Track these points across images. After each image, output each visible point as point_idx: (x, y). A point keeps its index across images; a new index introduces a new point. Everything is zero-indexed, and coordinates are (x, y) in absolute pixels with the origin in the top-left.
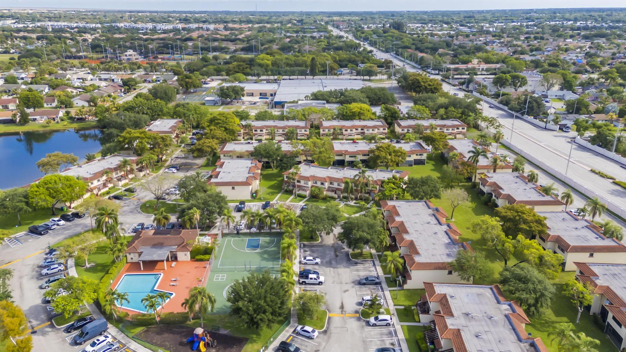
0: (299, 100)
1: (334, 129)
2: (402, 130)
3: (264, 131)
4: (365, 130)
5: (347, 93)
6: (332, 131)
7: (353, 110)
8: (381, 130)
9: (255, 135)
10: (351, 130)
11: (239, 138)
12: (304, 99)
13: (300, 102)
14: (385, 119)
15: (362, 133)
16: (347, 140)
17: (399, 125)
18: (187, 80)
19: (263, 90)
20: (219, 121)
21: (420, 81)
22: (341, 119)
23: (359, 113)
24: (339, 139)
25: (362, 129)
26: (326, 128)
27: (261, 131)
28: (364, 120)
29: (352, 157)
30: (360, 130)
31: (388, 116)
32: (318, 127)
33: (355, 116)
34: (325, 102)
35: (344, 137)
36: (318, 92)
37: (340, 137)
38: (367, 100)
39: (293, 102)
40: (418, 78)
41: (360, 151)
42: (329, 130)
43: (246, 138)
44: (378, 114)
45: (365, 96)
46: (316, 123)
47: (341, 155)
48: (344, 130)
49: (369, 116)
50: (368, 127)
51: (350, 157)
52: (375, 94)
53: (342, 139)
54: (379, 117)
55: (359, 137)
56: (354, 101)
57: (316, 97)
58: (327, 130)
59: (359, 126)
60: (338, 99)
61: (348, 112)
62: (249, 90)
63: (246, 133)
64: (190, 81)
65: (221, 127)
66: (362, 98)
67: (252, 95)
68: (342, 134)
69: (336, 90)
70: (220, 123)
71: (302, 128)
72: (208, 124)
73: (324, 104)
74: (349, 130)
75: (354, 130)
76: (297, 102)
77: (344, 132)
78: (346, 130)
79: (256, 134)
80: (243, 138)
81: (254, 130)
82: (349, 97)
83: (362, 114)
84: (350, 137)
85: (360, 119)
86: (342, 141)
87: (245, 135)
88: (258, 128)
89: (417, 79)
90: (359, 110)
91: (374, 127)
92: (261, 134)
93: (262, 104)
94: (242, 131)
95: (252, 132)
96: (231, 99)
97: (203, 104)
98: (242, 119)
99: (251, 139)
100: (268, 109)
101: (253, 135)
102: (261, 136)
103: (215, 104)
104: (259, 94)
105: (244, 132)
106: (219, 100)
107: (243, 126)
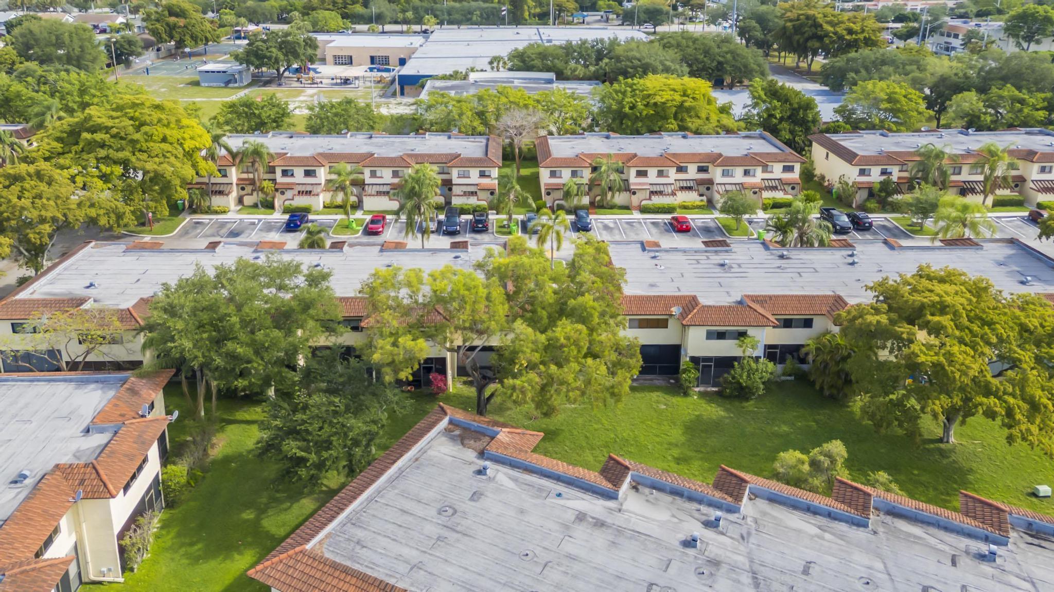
0: (472, 70)
1: (595, 169)
2: (862, 172)
3: (323, 174)
4: (716, 174)
5: (619, 51)
6: (587, 174)
7: (658, 99)
8: (777, 171)
9: (281, 190)
10: (660, 174)
11: (217, 201)
12: (488, 68)
13: (473, 76)
14: (769, 127)
15: (700, 182)
16: (644, 210)
17: (848, 156)
18: (173, 20)
19: (378, 49)
20: (99, 136)
21: (820, 21)
22: (610, 129)
23: (681, 106)
24: (612, 207)
25: (702, 170)
26: (565, 163)
27: (308, 173)
28: (697, 132)
29: (721, 336)
30: (692, 172)
31: (782, 119)
32: (531, 158)
33: (665, 118)
34: (552, 75)
35: (635, 200)
36: (531, 46)
37: (620, 198)
38: (686, 69)
39: (454, 76)
41: (762, 300)
42: (574, 174)
43: (248, 200)
44: (738, 111)
45: (678, 56)
46: (524, 142)
47: (661, 324)
48: (633, 172)
49: (714, 118)
50: (728, 163)
51: (710, 335)
52: (706, 52)
53: (626, 208)
54: (748, 123)
55: (692, 197)
56: (646, 69)
57: (523, 61)
58: (566, 173)
59: (692, 157)
60: (592, 68)
61: (640, 106)
62: (341, 48)
63: (252, 182)
64: (181, 22)
65: (107, 160)
66: (668, 63)
67: (349, 61)
68: (626, 187)
69: (584, 42)
70: (103, 145)
71: (473, 162)
72: (58, 146)
73: (550, 81)
74: (652, 172)
75: (673, 175)
76: (465, 77)
77: (633, 179)
78: (642, 174)
79: (289, 187)
80: (240, 201)
81: (279, 171)
82: (630, 59)
83: (688, 110)
84: (657, 201)
85: (683, 128)
86: (625, 216)
87: (249, 189)
88: (300, 161)
89: (808, 17)
90: (678, 98)
91: (749, 161)
92: (309, 188)
93: (368, 84)
94: (234, 174)
95: (274, 180)
96: (278, 70)
97: (197, 84)
98: (260, 126)
99: (270, 206)
100: (381, 96)
101: (277, 190)
102: (309, 193)
103: (228, 82)
104: (369, 60)
105: (245, 176)
106: (240, 72)
107: (234, 155)
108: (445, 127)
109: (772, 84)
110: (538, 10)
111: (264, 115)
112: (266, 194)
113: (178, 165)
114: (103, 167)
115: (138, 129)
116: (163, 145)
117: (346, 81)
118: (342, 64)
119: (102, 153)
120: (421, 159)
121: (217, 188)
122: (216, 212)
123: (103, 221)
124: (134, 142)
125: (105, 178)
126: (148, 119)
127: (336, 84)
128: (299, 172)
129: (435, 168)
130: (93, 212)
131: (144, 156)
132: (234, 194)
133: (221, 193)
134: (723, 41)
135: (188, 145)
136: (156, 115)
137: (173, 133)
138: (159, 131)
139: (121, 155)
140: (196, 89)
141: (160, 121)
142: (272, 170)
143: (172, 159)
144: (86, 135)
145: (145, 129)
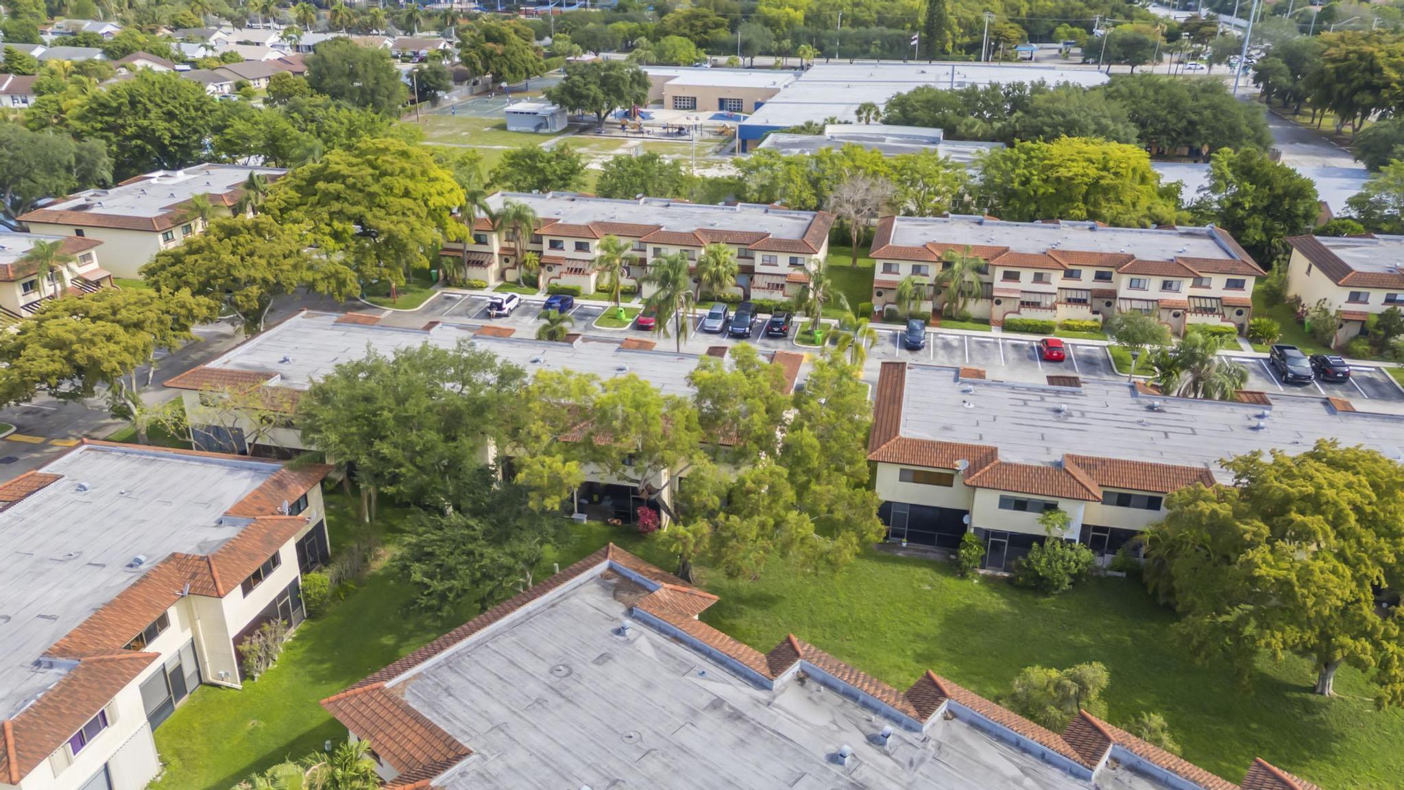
0: (832, 121)
1: (947, 265)
2: (1354, 298)
3: (596, 249)
4: (1121, 285)
5: (1040, 100)
6: (934, 271)
7: (1063, 172)
8: (1217, 286)
9: (548, 265)
10: (1038, 278)
11: (474, 273)
12: (854, 118)
13: (830, 130)
14: (1232, 222)
15: (1098, 294)
16: (1007, 327)
17: (1336, 271)
18: (490, 46)
19: (728, 89)
20: (334, 187)
22: (995, 213)
23: (1095, 185)
24: (964, 319)
25: (1100, 276)
26: (906, 254)
27: (580, 247)
28: (1115, 223)
29: (1021, 505)
30: (1087, 279)
31: (1254, 210)
32: (866, 243)
33: (1071, 200)
34: (938, 133)
35: (997, 312)
36: (918, 91)
37: (975, 308)
38: (1134, 130)
39: (807, 128)
40: (1367, 49)
41: (1088, 464)
42: (916, 270)
43: (511, 275)
44: (1189, 196)
45: (1125, 113)
46: (857, 224)
47: (945, 480)
48: (999, 273)
49: (1144, 203)
50: (1139, 268)
51: (1008, 501)
52: (1174, 106)
53: (985, 322)
54: (1199, 213)
55: (1082, 314)
56: (1073, 128)
57: (904, 112)
58: (905, 269)
59: (1088, 258)
60: (997, 125)
61: (1035, 180)
62: (683, 87)
63: (514, 253)
64: (499, 49)
65: (341, 215)
66: (1107, 122)
67: (690, 104)
68: (987, 292)
69: (995, 87)
70: (338, 197)
71: (783, 245)
72: (296, 196)
73: (935, 141)
74: (1027, 276)
75: (1057, 279)
76: (821, 132)
77: (998, 282)
78: (1011, 276)
79: (557, 262)
80: (502, 276)
81: (546, 241)
82: (1049, 113)
83: (1106, 190)
84: (1029, 315)
85: (1093, 216)
86: (979, 334)
88: (572, 231)
90: (1093, 172)
91: (1172, 270)
92: (580, 265)
93: (707, 136)
94: (496, 243)
95: (540, 253)
96: (599, 114)
97: (503, 127)
98: (543, 185)
99: (533, 284)
100: (717, 153)
101: (542, 265)
102: (578, 271)
103: (539, 127)
104: (717, 104)
105: (506, 245)
106: (553, 115)
107: (493, 218)
108: (766, 197)
109: (1248, 157)
110: (967, 40)
111: (548, 170)
112: (530, 270)
113: (417, 225)
114: (336, 224)
115: (377, 179)
116: (406, 202)
117: (681, 131)
118: (684, 108)
119: (336, 206)
120: (716, 236)
121: (474, 257)
122: (472, 287)
123: (322, 287)
124: (372, 195)
125: (337, 236)
126: (388, 167)
127: (668, 134)
128: (569, 244)
129: (734, 250)
130: (309, 276)
131: (382, 213)
132: (495, 266)
133: (480, 264)
134: (1204, 91)
135: (435, 201)
136: (400, 163)
137: (420, 187)
138: (400, 183)
139: (355, 210)
140: (503, 133)
141: (403, 170)
142: (538, 240)
143: (412, 219)
144: (321, 185)
145: (386, 180)
